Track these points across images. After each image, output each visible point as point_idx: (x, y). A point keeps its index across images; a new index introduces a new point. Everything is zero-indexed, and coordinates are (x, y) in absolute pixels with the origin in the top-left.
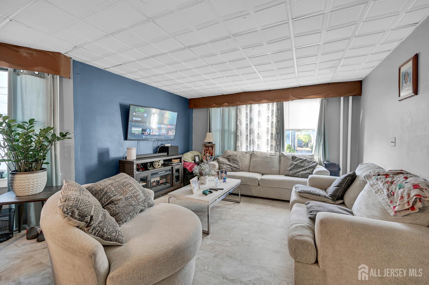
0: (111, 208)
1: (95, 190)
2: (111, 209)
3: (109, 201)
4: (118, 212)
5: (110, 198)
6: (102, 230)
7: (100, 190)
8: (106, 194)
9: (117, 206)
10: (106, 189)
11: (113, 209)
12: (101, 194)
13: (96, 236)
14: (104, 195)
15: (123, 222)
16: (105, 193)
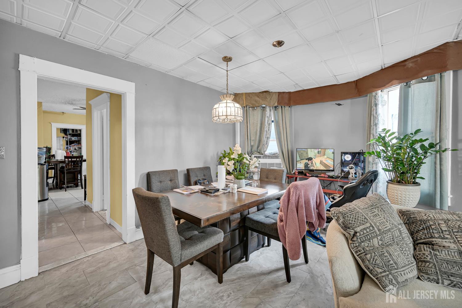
0: (423, 250)
1: (414, 218)
2: (421, 251)
3: (427, 240)
4: (428, 259)
5: (432, 237)
6: (365, 254)
7: (421, 221)
8: (427, 230)
9: (434, 253)
10: (431, 223)
11: (424, 252)
12: (420, 226)
13: (357, 256)
14: (424, 229)
15: (429, 278)
16: (428, 228)
